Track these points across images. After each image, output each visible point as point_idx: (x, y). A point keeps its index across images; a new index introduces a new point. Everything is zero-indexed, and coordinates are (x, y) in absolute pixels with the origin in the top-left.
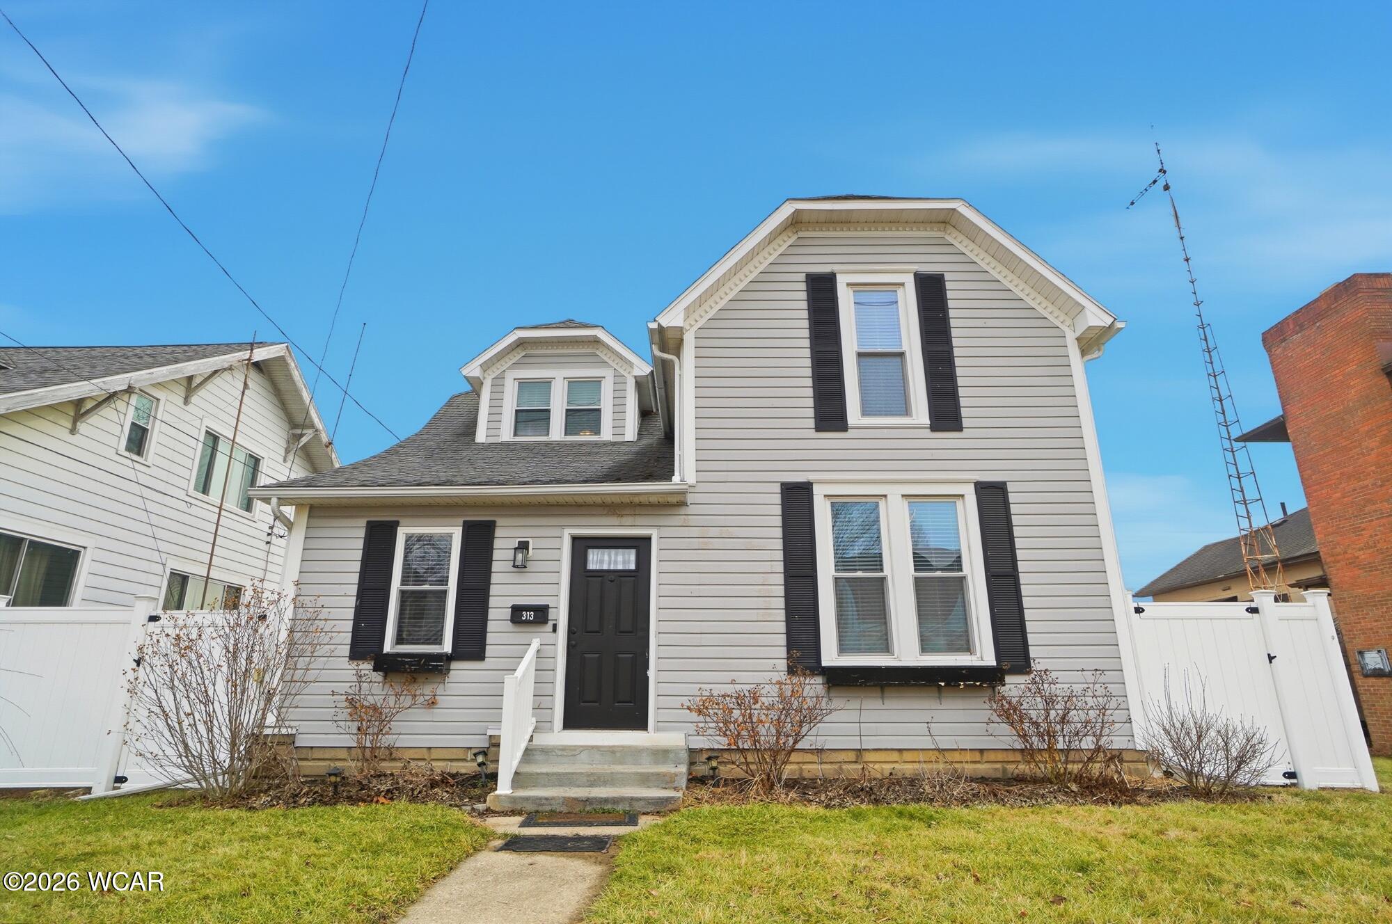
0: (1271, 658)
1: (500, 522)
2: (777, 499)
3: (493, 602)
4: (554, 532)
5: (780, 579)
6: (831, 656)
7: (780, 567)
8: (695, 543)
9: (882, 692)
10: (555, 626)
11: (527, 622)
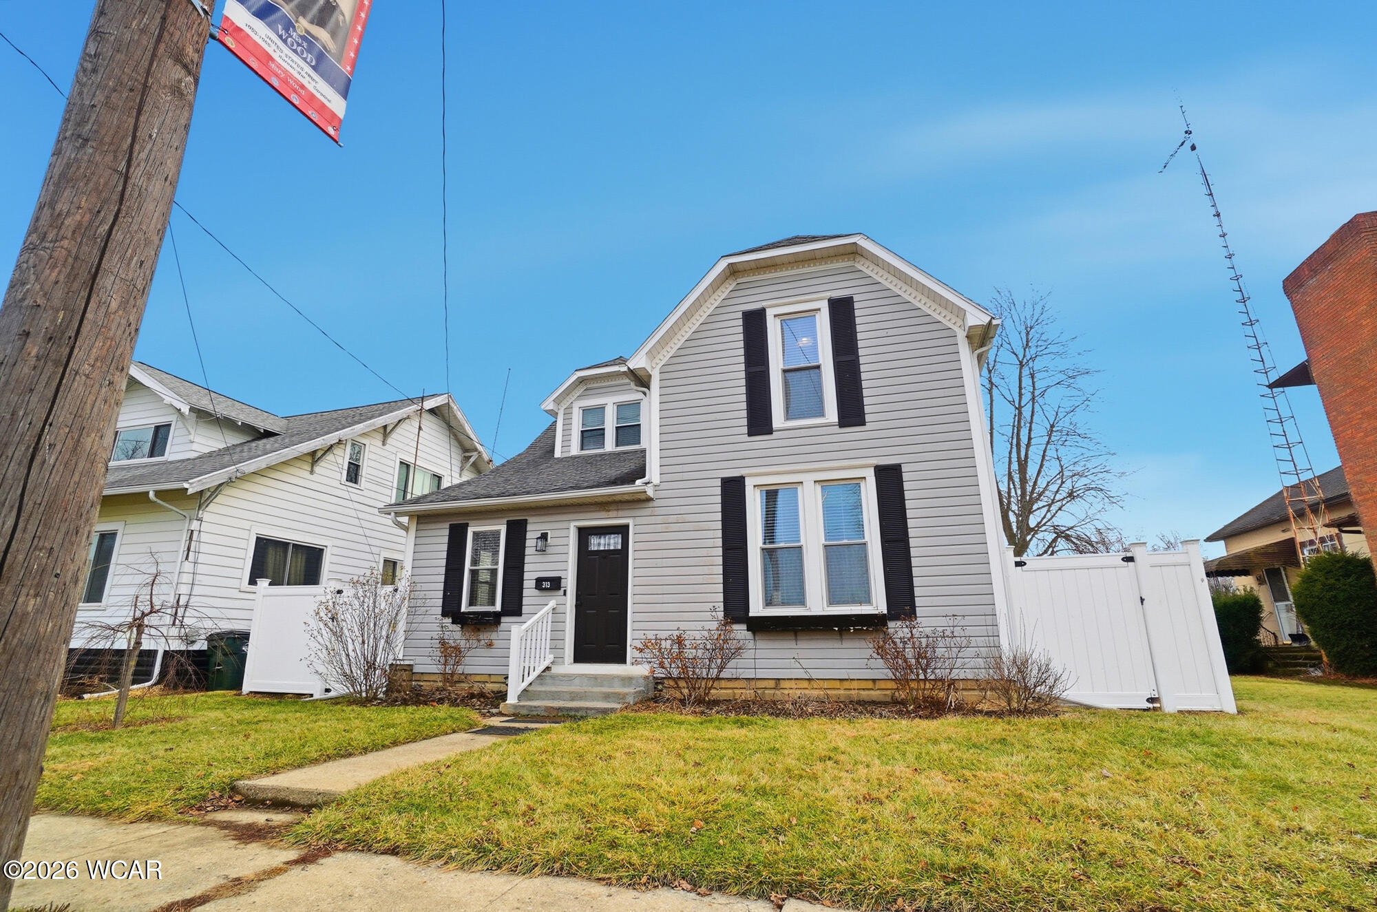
0: (1142, 600)
1: (530, 520)
2: (718, 491)
3: (526, 576)
4: (564, 525)
5: (720, 551)
6: (757, 608)
7: (719, 542)
8: (659, 528)
9: (796, 636)
10: (565, 591)
11: (546, 589)
